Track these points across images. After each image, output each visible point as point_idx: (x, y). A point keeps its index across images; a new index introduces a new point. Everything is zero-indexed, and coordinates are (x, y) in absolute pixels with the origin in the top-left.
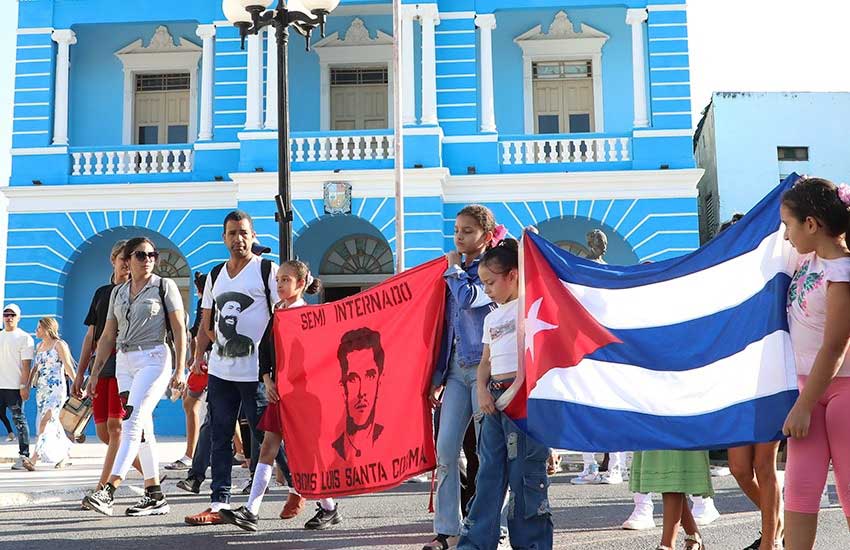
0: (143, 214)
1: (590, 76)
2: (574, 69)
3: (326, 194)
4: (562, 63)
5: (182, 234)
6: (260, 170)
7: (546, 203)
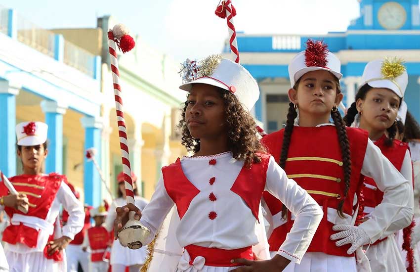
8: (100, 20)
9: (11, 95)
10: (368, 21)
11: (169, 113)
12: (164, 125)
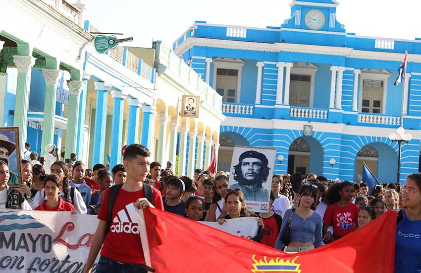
0: (236, 128)
1: (382, 87)
2: (377, 84)
3: (304, 129)
4: (372, 81)
5: (249, 136)
6: (283, 119)
7: (372, 137)
8: (154, 43)
9: (123, 99)
10: (297, 22)
11: (181, 98)
12: (178, 106)
